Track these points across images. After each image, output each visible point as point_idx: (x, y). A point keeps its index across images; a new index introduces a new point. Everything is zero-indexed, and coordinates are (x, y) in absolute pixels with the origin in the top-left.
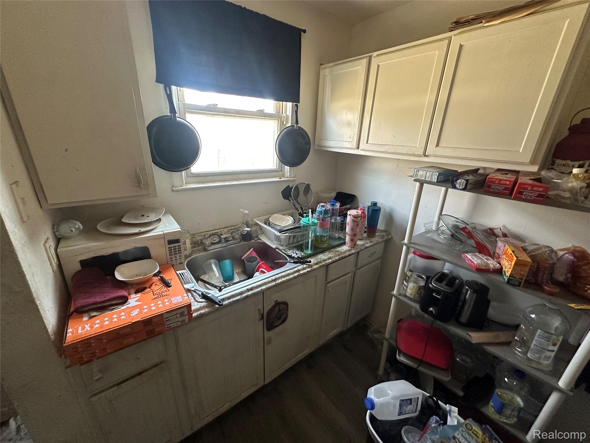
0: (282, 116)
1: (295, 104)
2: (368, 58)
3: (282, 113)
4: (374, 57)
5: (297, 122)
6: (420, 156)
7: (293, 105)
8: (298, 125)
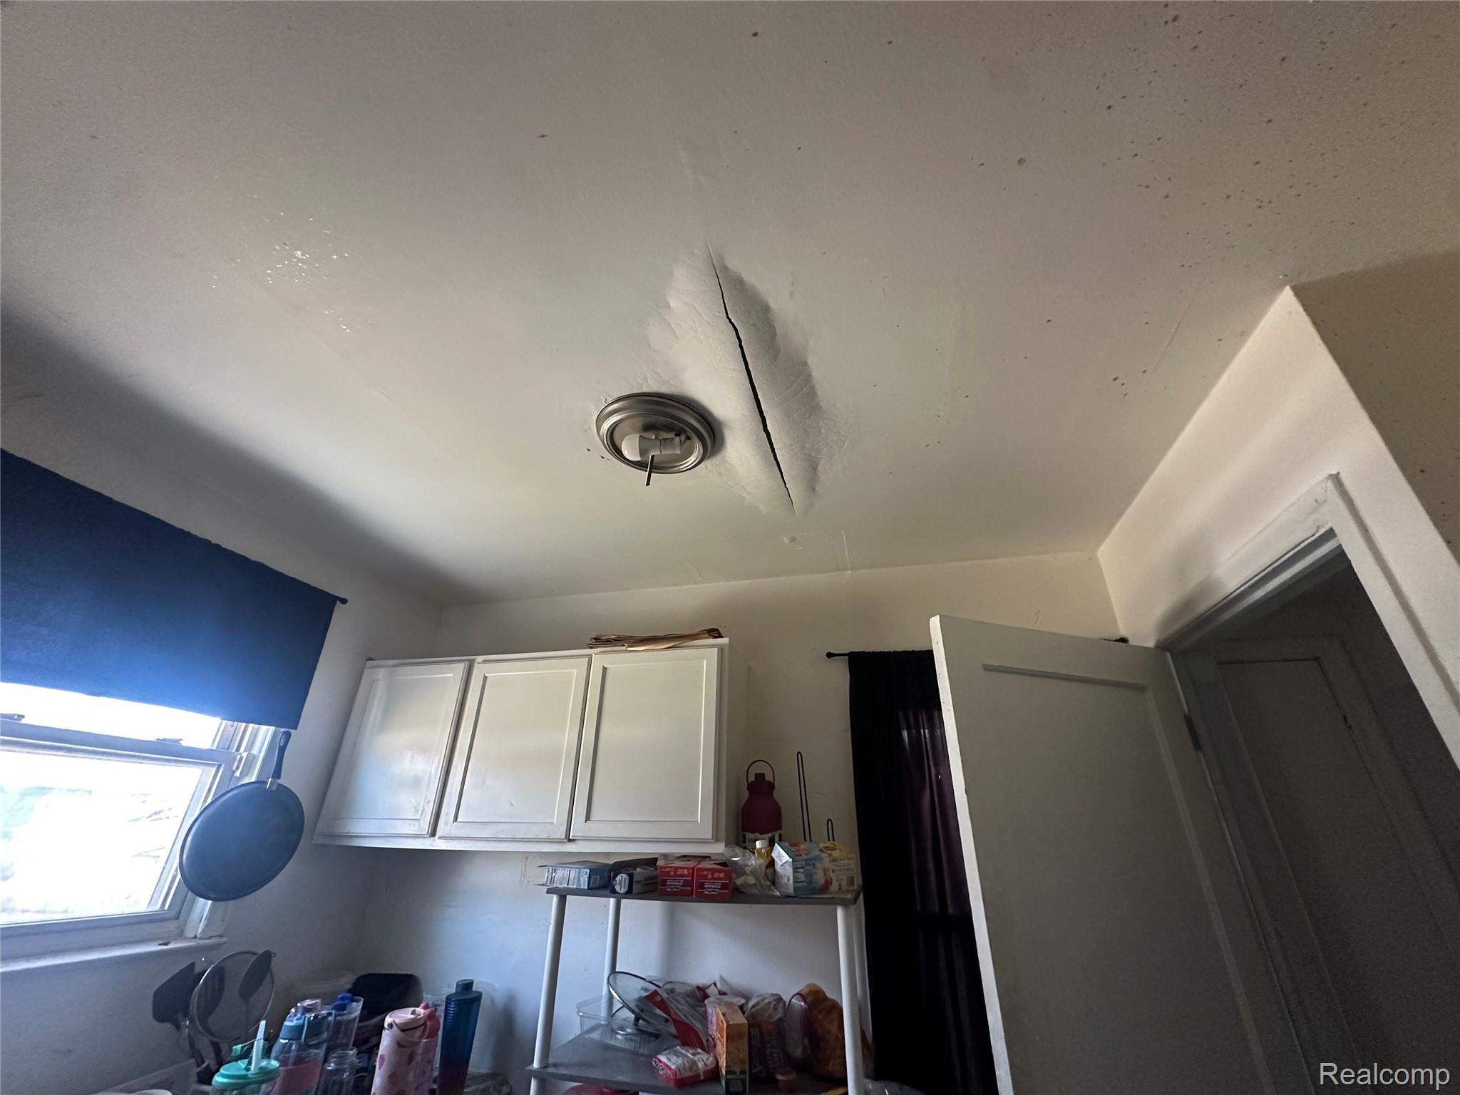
0: (235, 757)
1: (283, 730)
2: (467, 662)
3: (238, 749)
4: (478, 663)
5: (277, 773)
6: (559, 842)
7: (275, 735)
8: (280, 781)
